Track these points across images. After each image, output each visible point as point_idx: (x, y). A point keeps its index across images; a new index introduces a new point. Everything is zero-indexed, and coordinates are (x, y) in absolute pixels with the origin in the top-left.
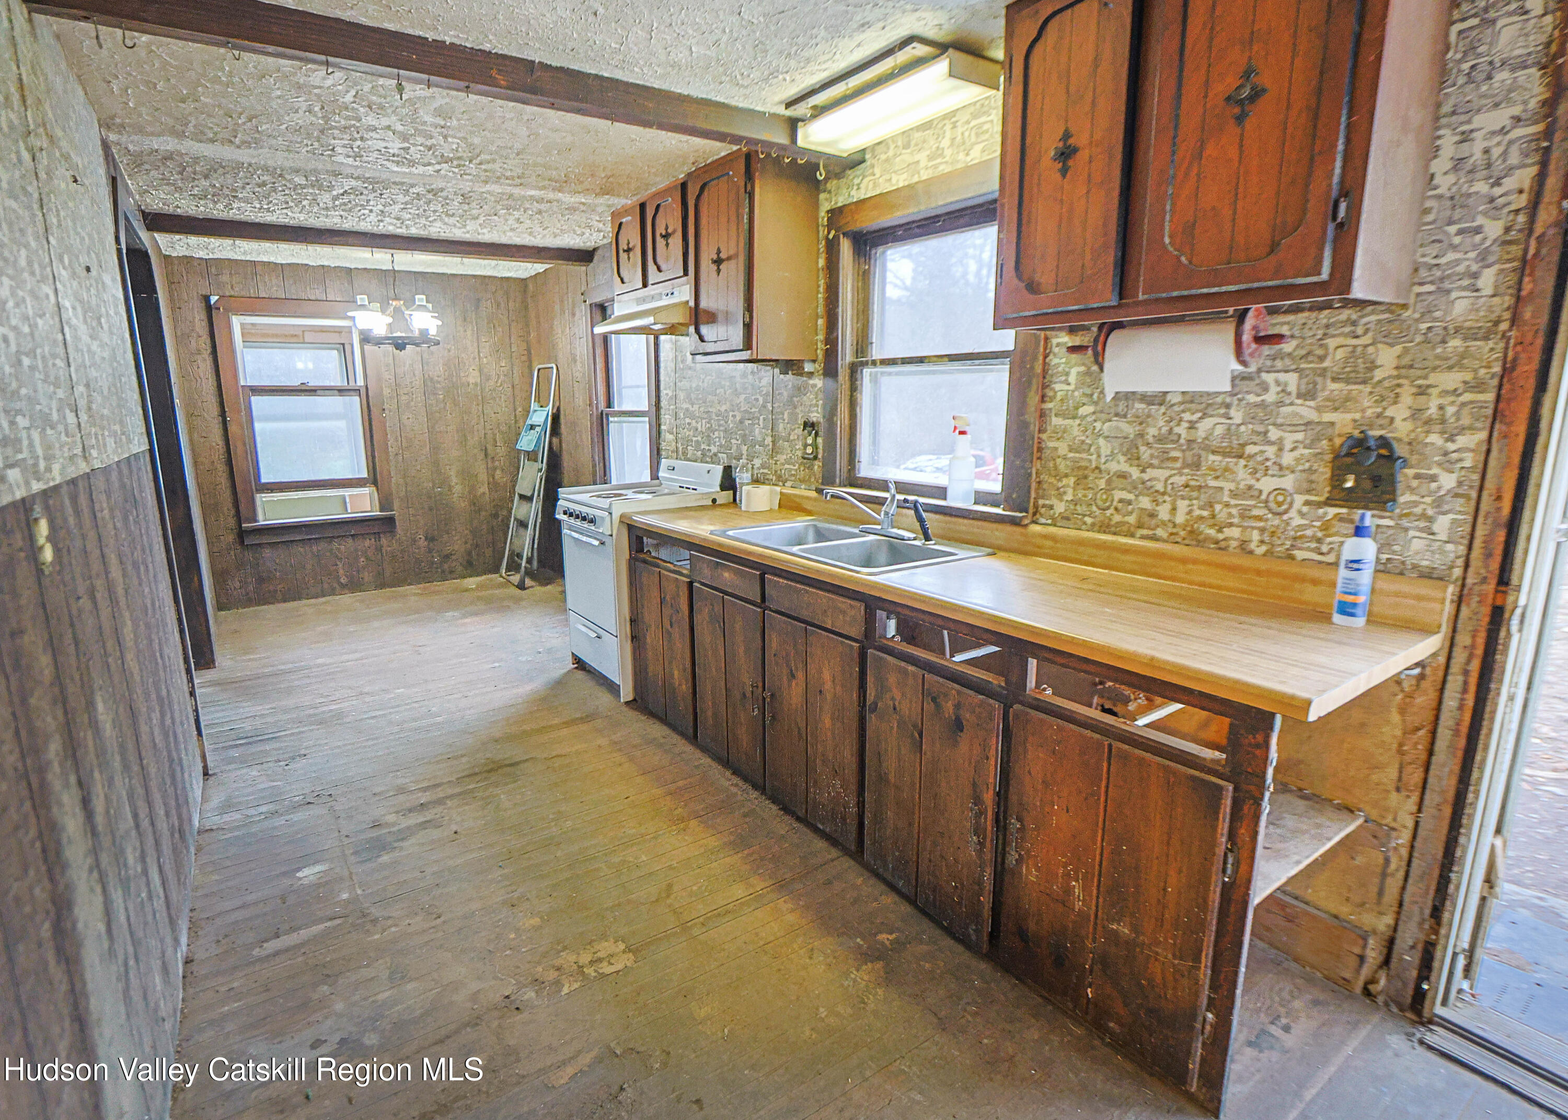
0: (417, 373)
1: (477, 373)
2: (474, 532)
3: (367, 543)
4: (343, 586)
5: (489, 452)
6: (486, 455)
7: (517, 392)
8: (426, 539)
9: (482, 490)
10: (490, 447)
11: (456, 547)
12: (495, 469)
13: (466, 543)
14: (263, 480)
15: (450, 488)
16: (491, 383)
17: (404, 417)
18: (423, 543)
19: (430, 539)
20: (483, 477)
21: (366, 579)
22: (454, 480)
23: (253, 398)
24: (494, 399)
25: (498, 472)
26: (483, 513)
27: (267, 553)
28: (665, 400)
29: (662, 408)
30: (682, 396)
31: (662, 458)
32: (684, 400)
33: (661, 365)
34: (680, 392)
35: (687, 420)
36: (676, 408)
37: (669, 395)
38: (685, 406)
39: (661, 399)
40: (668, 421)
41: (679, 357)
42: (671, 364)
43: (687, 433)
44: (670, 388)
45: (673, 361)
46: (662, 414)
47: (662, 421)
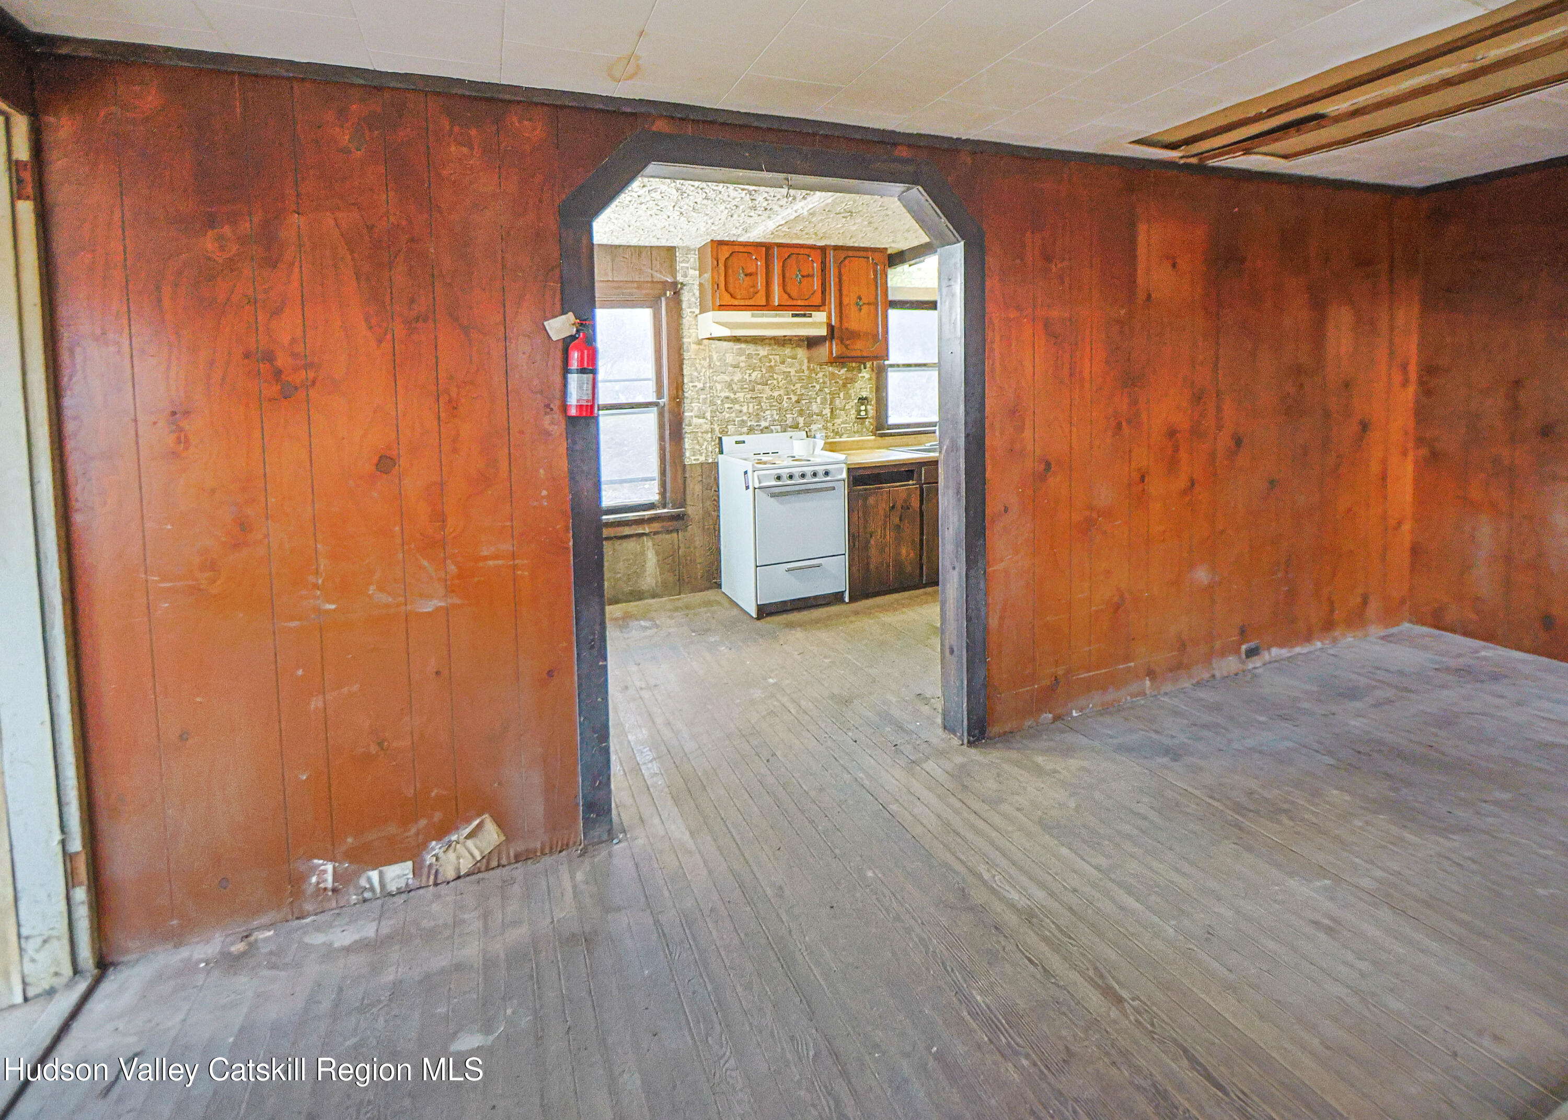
28: (692, 391)
29: (687, 398)
30: (719, 387)
31: (686, 440)
32: (722, 390)
33: (685, 362)
34: (717, 384)
35: (727, 406)
36: (711, 397)
37: (699, 387)
38: (723, 394)
39: (685, 390)
40: (696, 409)
41: (715, 356)
42: (702, 362)
43: (727, 415)
44: (699, 381)
45: (704, 359)
46: (687, 405)
47: (686, 408)
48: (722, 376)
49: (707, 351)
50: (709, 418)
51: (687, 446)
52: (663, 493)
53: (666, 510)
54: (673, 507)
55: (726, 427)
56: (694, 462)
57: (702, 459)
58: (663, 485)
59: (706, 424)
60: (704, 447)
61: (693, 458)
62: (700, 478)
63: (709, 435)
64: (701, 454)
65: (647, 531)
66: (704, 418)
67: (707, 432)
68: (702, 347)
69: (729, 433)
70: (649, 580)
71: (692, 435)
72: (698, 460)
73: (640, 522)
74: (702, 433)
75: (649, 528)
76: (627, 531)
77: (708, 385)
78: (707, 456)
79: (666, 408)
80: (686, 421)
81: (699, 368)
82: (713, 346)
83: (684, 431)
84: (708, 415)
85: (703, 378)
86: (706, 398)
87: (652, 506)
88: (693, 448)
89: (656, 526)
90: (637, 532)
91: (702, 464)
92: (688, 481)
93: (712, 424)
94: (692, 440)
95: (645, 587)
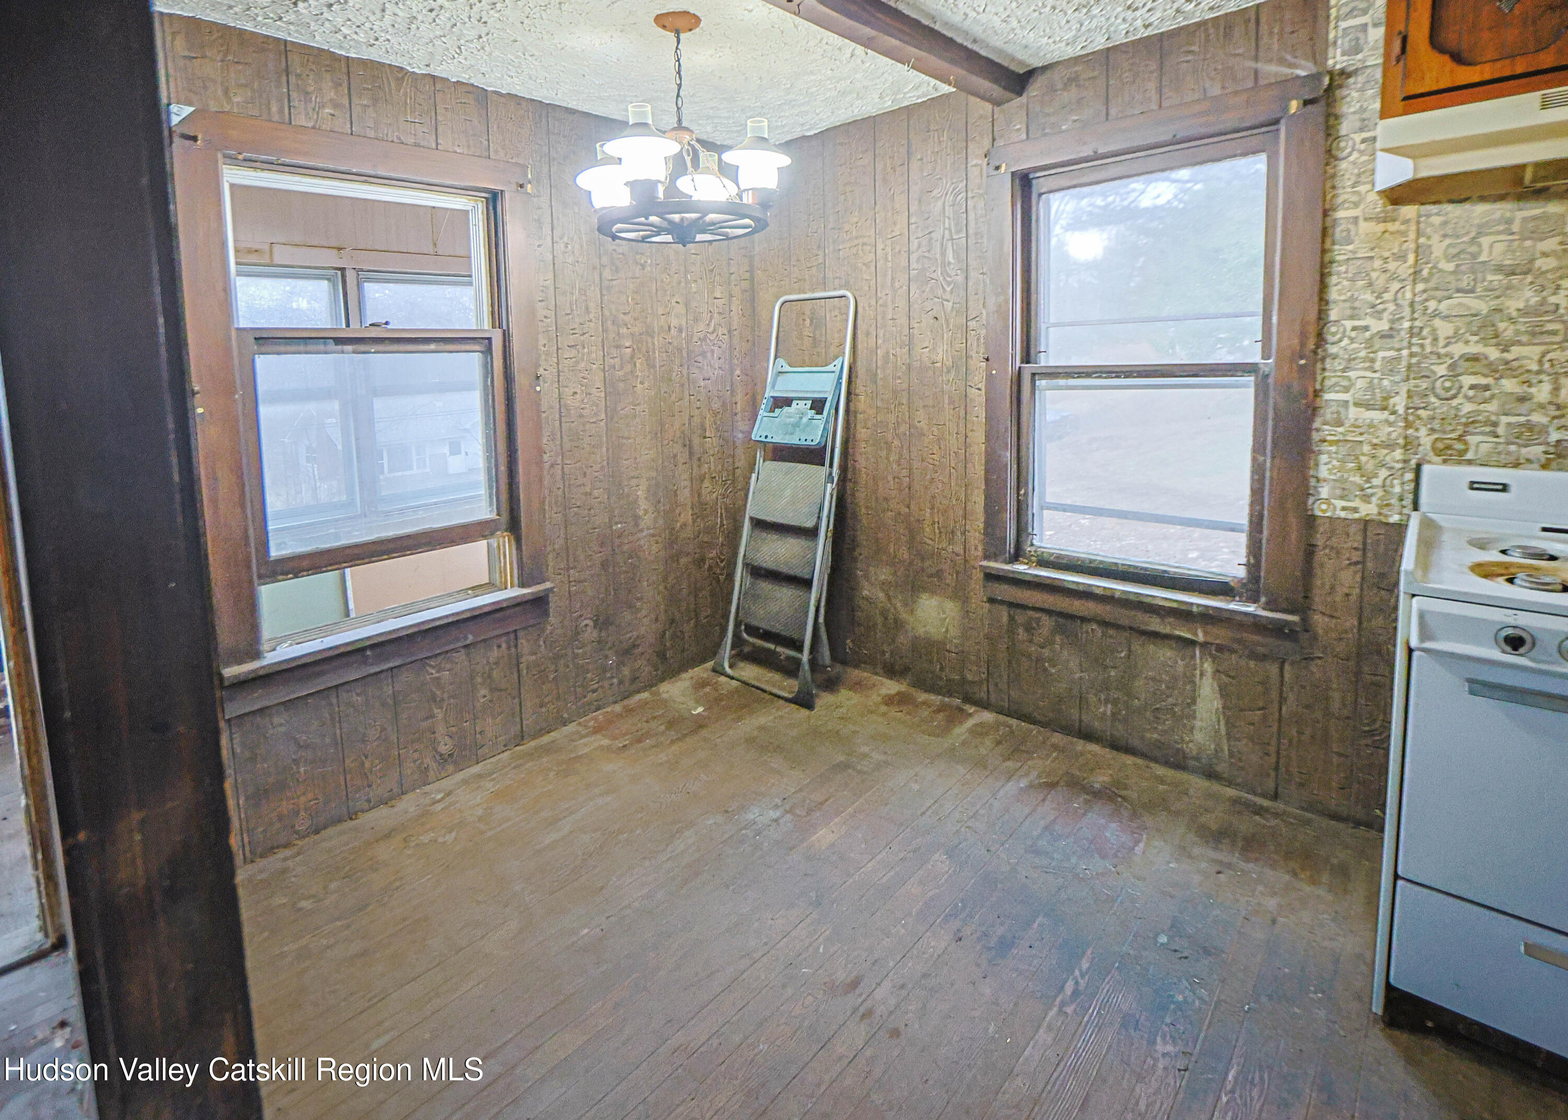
0: (592, 305)
1: (681, 309)
2: (672, 598)
3: (494, 654)
4: (444, 760)
5: (696, 448)
6: (691, 454)
7: (736, 341)
8: (596, 623)
9: (682, 519)
10: (696, 441)
11: (643, 630)
12: (702, 479)
13: (657, 620)
14: (275, 553)
15: (636, 518)
16: (701, 326)
17: (568, 391)
18: (591, 634)
19: (603, 622)
20: (685, 495)
21: (489, 734)
22: (643, 505)
23: (260, 361)
24: (703, 354)
25: (707, 483)
26: (684, 560)
27: (279, 723)
28: (1352, 340)
29: (1335, 357)
30: (1445, 329)
31: (1324, 458)
32: (1456, 337)
33: (1335, 268)
34: (1437, 322)
35: (1467, 380)
36: (1412, 355)
37: (1374, 330)
38: (1458, 349)
39: (1330, 338)
40: (1360, 384)
41: (1438, 247)
42: (1392, 266)
43: (1468, 407)
44: (1378, 315)
45: (1402, 257)
46: (1333, 370)
47: (1328, 383)
48: (1459, 299)
49: (1412, 235)
50: (1401, 410)
51: (1323, 472)
52: (1253, 567)
53: (1251, 608)
54: (1269, 606)
55: (1460, 439)
56: (1343, 514)
57: (1369, 510)
58: (1254, 548)
59: (1390, 424)
60: (1376, 482)
61: (1340, 504)
62: (1357, 555)
63: (1398, 454)
64: (1366, 498)
65: (1201, 637)
66: (1384, 409)
67: (1390, 446)
68: (1391, 227)
69: (1469, 456)
70: (1199, 736)
71: (1343, 450)
72: (1355, 510)
73: (1184, 614)
74: (1375, 446)
75: (1206, 633)
76: (1155, 624)
77: (1407, 325)
78: (1385, 505)
79: (1271, 380)
80: (1328, 413)
81: (1380, 282)
82: (1436, 220)
83: (1315, 436)
84: (1399, 403)
85: (1391, 307)
86: (1398, 359)
87: (1222, 589)
88: (1342, 480)
89: (1221, 635)
90: (1177, 633)
91: (1366, 523)
92: (1320, 555)
93: (1408, 425)
94: (1342, 461)
95: (1191, 749)
